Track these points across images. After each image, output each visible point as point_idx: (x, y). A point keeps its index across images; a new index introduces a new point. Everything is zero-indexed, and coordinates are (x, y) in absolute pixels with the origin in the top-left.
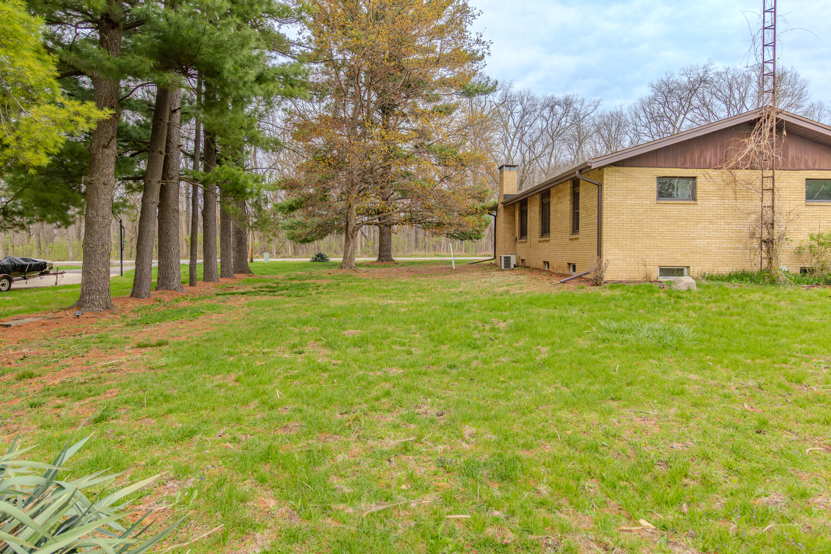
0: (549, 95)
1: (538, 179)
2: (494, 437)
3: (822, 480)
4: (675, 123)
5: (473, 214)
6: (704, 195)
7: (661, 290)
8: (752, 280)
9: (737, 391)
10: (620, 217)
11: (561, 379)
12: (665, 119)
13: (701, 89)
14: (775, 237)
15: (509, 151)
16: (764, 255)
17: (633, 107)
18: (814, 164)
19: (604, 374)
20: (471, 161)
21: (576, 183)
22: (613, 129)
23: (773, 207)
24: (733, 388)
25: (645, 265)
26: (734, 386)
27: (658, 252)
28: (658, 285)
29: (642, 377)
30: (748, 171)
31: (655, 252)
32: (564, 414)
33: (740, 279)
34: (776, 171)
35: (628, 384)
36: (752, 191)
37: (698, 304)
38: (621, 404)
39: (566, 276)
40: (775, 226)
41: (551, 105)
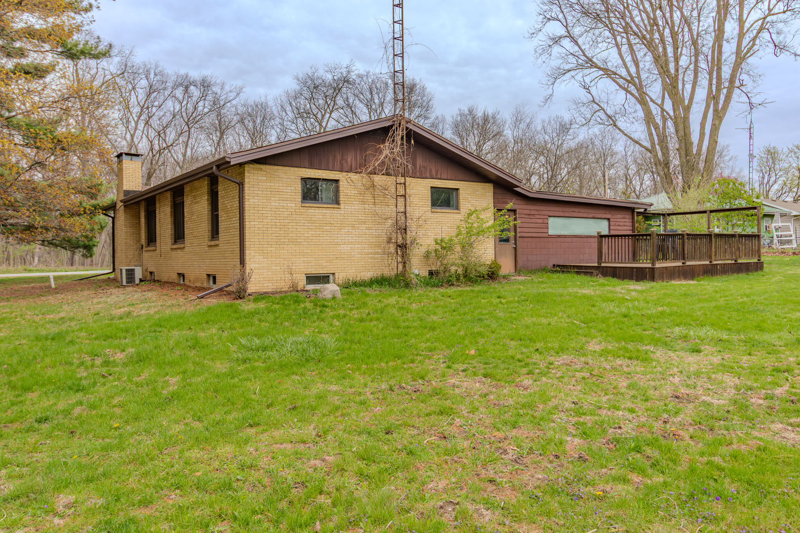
0: (182, 72)
1: (170, 173)
2: (101, 501)
3: (434, 467)
4: (322, 122)
5: (81, 214)
6: (346, 199)
7: (307, 300)
8: (389, 284)
9: (371, 397)
10: (264, 220)
11: (192, 413)
12: (311, 116)
13: (345, 89)
14: (408, 242)
15: (132, 136)
16: (399, 259)
17: (279, 100)
18: (437, 174)
19: (243, 399)
20: (76, 144)
21: (214, 181)
22: (258, 121)
23: (405, 213)
24: (368, 394)
25: (291, 274)
26: (369, 391)
27: (304, 259)
28: (304, 294)
29: (284, 396)
30: (384, 176)
31: (301, 259)
32: (195, 454)
33: (380, 283)
34: (407, 178)
35: (268, 407)
36: (389, 197)
37: (342, 312)
38: (260, 429)
39: (204, 289)
40: (408, 232)
41: (186, 84)
